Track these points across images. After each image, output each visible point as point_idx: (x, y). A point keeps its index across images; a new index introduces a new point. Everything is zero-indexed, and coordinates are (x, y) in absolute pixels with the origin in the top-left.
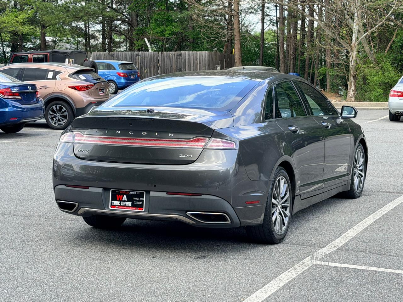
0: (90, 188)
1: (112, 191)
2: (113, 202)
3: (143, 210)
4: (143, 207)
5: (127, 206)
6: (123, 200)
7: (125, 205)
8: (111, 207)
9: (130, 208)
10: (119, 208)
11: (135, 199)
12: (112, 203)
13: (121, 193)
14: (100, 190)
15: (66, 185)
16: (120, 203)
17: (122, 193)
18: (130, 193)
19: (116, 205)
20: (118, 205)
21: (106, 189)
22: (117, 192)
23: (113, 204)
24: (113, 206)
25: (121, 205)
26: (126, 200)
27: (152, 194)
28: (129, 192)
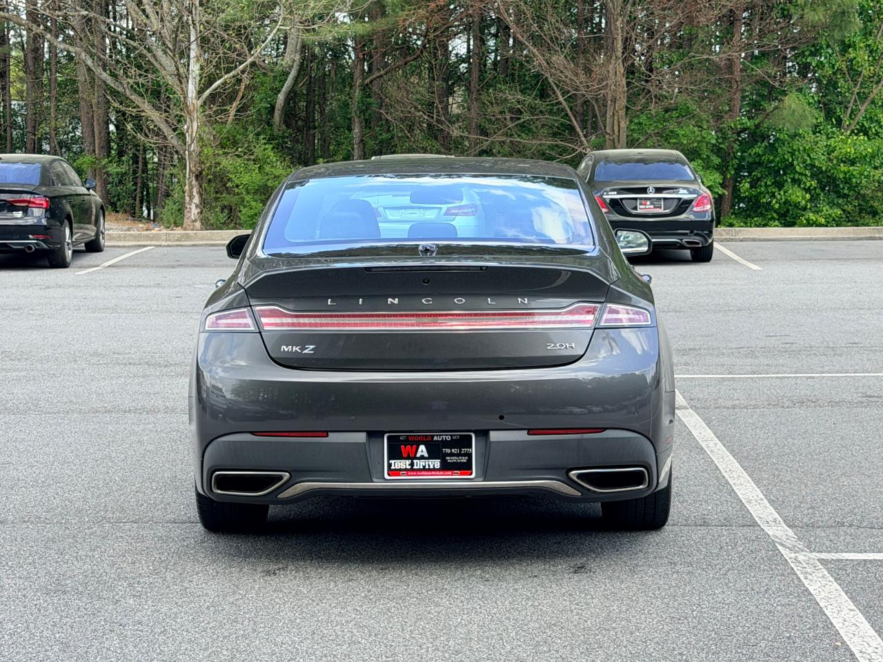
0: (330, 434)
1: (388, 437)
2: (392, 462)
3: (471, 474)
4: (471, 469)
5: (429, 470)
6: (418, 455)
7: (424, 467)
8: (389, 475)
9: (438, 473)
10: (408, 475)
11: (448, 451)
12: (390, 465)
13: (411, 441)
14: (361, 437)
15: (252, 433)
16: (412, 464)
17: (414, 441)
18: (435, 438)
19: (400, 470)
20: (406, 470)
21: (374, 435)
22: (401, 438)
23: (393, 467)
24: (392, 472)
25: (415, 467)
26: (426, 455)
27: (495, 436)
28: (433, 436)
